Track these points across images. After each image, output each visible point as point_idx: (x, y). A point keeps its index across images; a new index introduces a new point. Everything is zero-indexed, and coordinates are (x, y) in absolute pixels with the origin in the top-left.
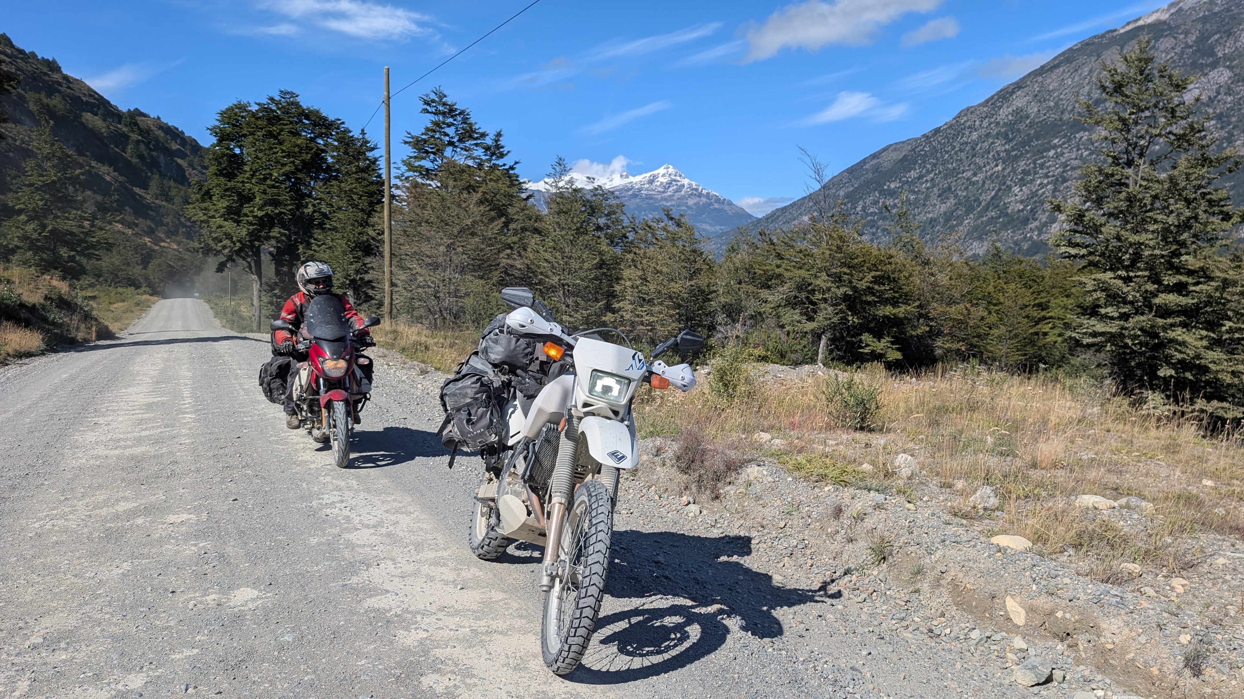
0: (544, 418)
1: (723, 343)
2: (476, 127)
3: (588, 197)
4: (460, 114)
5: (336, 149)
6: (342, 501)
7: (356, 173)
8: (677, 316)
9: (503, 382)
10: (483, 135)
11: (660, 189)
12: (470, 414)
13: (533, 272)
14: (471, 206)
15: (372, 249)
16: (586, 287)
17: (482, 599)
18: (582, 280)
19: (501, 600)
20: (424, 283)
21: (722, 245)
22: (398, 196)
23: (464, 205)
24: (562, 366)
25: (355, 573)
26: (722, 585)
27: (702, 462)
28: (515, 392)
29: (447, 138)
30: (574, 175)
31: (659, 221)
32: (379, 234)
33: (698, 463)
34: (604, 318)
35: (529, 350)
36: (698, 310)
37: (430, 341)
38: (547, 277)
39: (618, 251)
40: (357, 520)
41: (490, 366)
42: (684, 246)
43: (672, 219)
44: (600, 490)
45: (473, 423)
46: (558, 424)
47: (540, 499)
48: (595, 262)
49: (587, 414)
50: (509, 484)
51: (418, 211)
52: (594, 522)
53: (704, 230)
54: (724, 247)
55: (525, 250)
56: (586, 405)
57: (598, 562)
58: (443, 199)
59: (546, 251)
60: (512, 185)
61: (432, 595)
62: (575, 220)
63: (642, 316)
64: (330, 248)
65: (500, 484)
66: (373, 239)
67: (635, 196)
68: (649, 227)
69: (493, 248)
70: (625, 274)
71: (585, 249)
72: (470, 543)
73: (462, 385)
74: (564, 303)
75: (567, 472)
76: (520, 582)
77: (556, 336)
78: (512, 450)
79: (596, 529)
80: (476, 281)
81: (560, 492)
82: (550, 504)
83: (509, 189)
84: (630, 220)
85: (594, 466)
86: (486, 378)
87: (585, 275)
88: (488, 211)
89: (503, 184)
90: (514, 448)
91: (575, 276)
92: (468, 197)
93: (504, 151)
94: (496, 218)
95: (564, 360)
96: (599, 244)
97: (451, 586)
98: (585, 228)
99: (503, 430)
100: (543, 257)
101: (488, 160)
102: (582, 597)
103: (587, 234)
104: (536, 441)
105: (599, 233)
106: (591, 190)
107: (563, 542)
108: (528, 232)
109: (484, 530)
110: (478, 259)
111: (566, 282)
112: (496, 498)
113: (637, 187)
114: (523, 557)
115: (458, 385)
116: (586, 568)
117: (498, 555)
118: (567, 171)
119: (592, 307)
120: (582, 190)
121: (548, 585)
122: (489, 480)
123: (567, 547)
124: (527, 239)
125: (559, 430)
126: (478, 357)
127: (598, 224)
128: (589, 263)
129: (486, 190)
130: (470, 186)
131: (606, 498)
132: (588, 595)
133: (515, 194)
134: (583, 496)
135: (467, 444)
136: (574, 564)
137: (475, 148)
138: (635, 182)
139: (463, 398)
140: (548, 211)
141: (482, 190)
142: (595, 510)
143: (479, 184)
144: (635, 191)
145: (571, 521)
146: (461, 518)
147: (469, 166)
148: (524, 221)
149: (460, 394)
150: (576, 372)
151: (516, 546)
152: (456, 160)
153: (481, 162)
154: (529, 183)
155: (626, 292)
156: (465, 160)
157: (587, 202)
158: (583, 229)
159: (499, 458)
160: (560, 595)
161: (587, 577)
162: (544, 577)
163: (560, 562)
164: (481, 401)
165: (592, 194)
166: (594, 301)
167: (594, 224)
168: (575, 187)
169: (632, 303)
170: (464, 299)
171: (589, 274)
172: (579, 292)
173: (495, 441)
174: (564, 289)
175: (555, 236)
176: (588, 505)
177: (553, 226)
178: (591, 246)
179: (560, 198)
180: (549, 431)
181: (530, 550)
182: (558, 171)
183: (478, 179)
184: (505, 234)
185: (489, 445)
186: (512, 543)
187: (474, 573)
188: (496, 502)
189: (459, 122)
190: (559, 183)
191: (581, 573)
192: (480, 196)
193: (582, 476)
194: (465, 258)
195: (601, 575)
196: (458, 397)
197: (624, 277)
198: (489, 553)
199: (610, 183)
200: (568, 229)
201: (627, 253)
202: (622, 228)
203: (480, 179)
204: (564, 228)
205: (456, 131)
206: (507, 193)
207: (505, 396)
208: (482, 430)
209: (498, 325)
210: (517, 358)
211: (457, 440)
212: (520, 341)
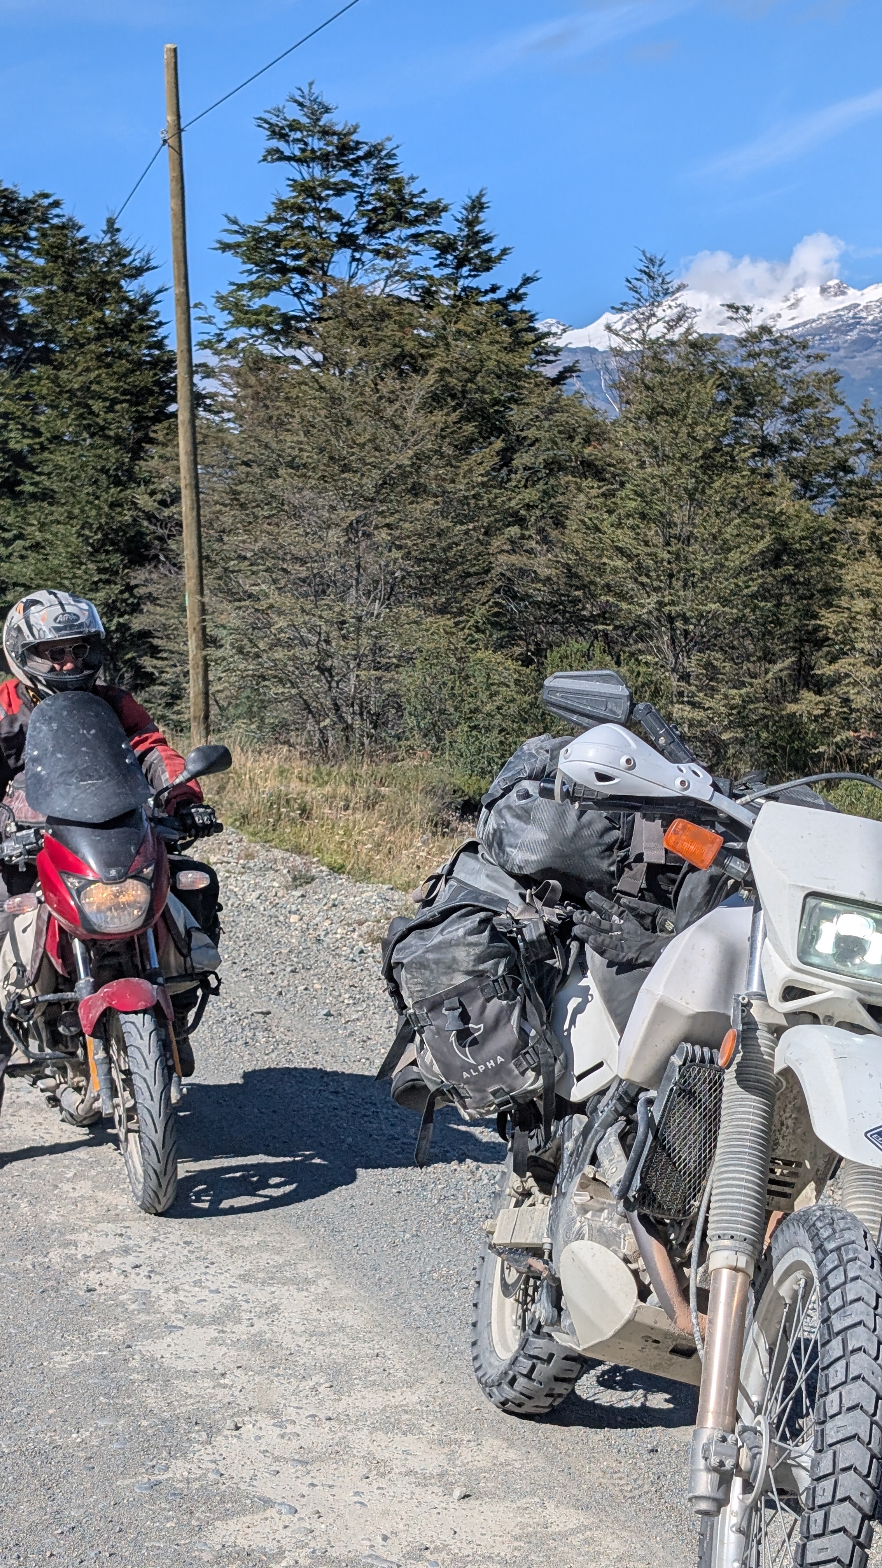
0: (674, 1030)
2: (413, 188)
3: (734, 361)
4: (369, 155)
5: (44, 276)
6: (126, 1251)
7: (98, 338)
9: (548, 925)
10: (434, 210)
12: (465, 1017)
13: (583, 587)
14: (409, 413)
15: (148, 546)
16: (737, 621)
17: (523, 1526)
18: (725, 601)
19: (573, 1532)
20: (290, 633)
22: (212, 396)
23: (389, 412)
24: (714, 881)
25: (178, 1451)
28: (582, 952)
29: (336, 227)
30: (685, 298)
32: (163, 503)
34: (792, 708)
35: (616, 834)
37: (314, 793)
38: (622, 596)
39: (826, 510)
40: (168, 1303)
41: (512, 882)
44: (848, 1236)
45: (474, 1042)
46: (715, 1045)
47: (671, 1252)
48: (761, 546)
49: (795, 1018)
50: (584, 1210)
51: (268, 436)
52: (838, 1324)
55: (559, 524)
56: (791, 992)
57: (855, 1437)
58: (335, 400)
59: (619, 525)
60: (517, 344)
61: (385, 1513)
62: (700, 431)
64: (36, 547)
65: (556, 1208)
66: (150, 517)
67: (865, 344)
69: (471, 526)
70: (849, 577)
71: (729, 512)
72: (477, 1370)
73: (440, 938)
74: (674, 670)
75: (747, 1181)
76: (620, 1478)
77: (697, 801)
78: (584, 1113)
79: (844, 1343)
80: (429, 619)
81: (732, 1237)
82: (701, 1269)
83: (510, 355)
84: (856, 420)
85: (821, 1163)
86: (503, 916)
87: (732, 586)
88: (454, 423)
89: (492, 343)
90: (588, 1110)
91: (703, 591)
92: (398, 387)
93: (492, 250)
94: (476, 440)
95: (723, 866)
96: (770, 494)
97: (435, 1489)
98: (728, 453)
99: (556, 1059)
100: (613, 541)
101: (448, 277)
102: (813, 1532)
103: (734, 469)
104: (652, 1093)
105: (770, 463)
106: (739, 341)
107: (747, 1377)
108: (566, 474)
109: (515, 1334)
110: (431, 560)
111: (678, 609)
112: (547, 1247)
113: (870, 318)
114: (622, 1409)
115: (430, 938)
116: (820, 1451)
117: (556, 1404)
118: (671, 290)
119: (755, 678)
120: (716, 342)
121: (712, 1495)
122: (521, 1194)
123: (759, 1390)
124: (563, 493)
125: (721, 1062)
126: (477, 859)
127: (764, 438)
128: (742, 553)
129: (446, 362)
130: (404, 357)
131: (866, 1256)
132: (831, 1528)
133: (527, 367)
134: (798, 1249)
135: (462, 1098)
136: (783, 1438)
137: (413, 248)
138: (863, 304)
139: (445, 974)
140: (620, 409)
141: (437, 363)
142: (839, 1291)
143: (427, 347)
144: (868, 331)
145: (765, 1319)
146: (445, 1297)
147: (399, 298)
148: (555, 443)
149: (437, 962)
150: (757, 898)
151: (598, 1377)
152: (361, 287)
153: (431, 286)
154: (564, 331)
155: (855, 630)
156: (386, 283)
157: (731, 378)
158: (722, 455)
159: (548, 1137)
160: (744, 1524)
161: (825, 1476)
162: (700, 1470)
163: (741, 1433)
164: (494, 981)
165: (743, 352)
166: (760, 659)
167: (753, 437)
168: (695, 335)
169: (872, 661)
170: (397, 673)
171: (744, 582)
172: (716, 636)
173: (534, 1091)
174: (673, 629)
175: (644, 479)
176: (815, 1275)
177: (637, 453)
178: (748, 503)
179: (653, 372)
180: (689, 1067)
181: (641, 1391)
182: (645, 295)
183: (423, 333)
184: (502, 482)
185: (520, 1101)
186: (587, 1371)
187: (493, 1454)
188: (546, 1257)
189: (367, 178)
190: (649, 326)
191: (808, 1465)
192: (431, 382)
193: (787, 1190)
194: (397, 559)
195: (865, 1472)
196: (432, 971)
197: (847, 586)
198: (529, 1398)
199: (793, 313)
200: (681, 460)
201: (852, 517)
202: (835, 445)
203: (429, 334)
204: (668, 457)
205: (360, 204)
206: (504, 368)
207: (557, 965)
208: (500, 1059)
209: (532, 771)
210: (584, 858)
211: (432, 1088)
212: (590, 814)
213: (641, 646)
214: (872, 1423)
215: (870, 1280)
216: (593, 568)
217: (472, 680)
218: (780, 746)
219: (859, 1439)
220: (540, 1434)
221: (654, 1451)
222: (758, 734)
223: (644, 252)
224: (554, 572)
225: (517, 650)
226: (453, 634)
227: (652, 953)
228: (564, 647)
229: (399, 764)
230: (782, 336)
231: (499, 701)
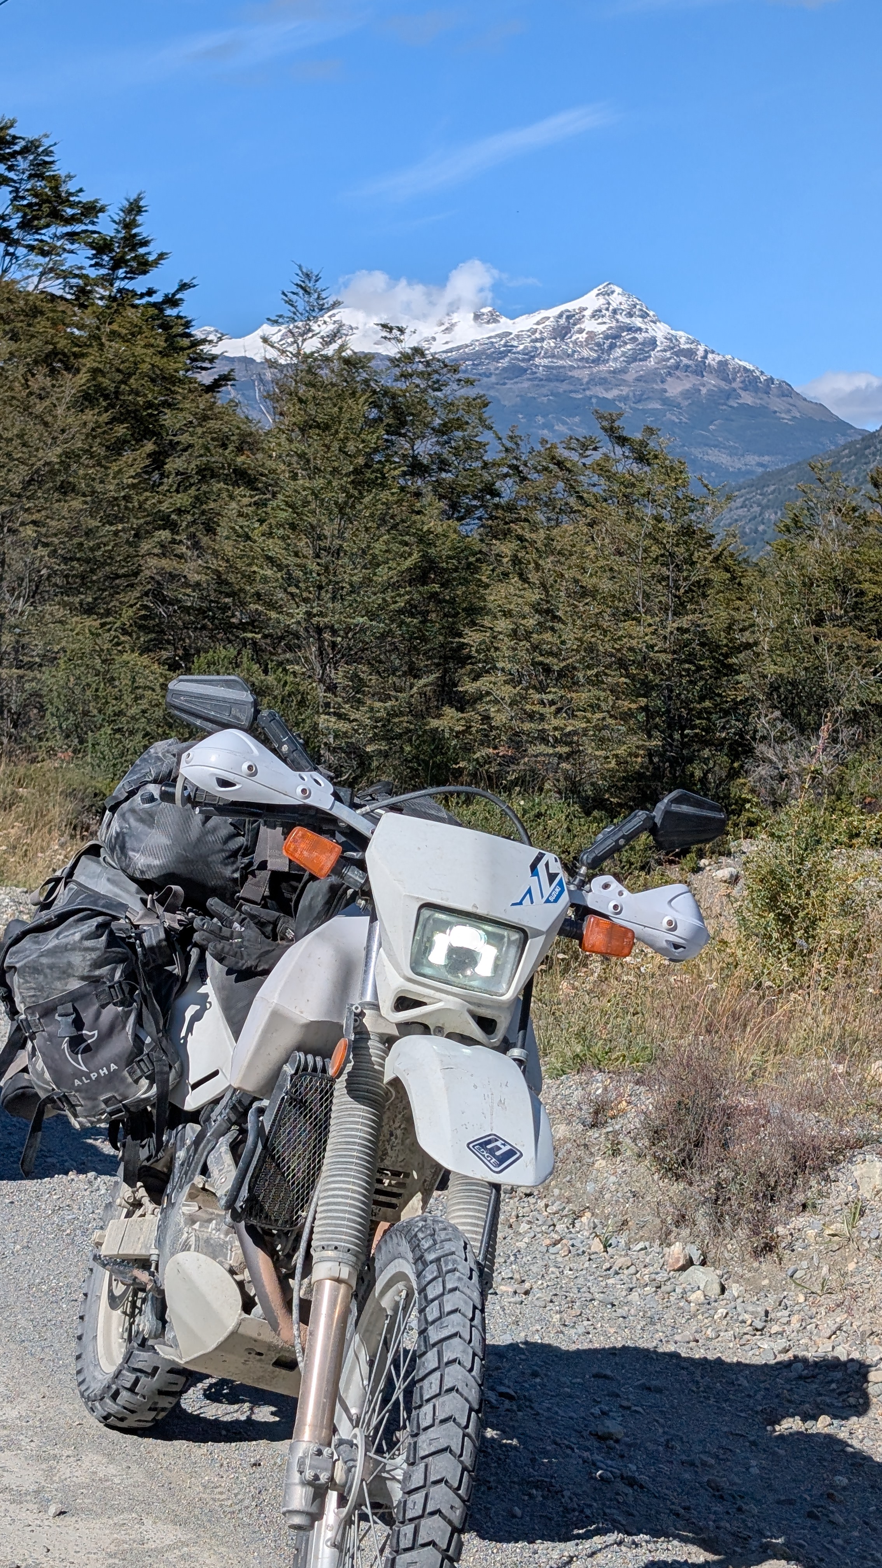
0: (287, 1038)
1: (773, 792)
2: (71, 186)
3: (387, 381)
4: (25, 151)
8: (642, 717)
9: (168, 931)
10: (91, 210)
11: (585, 353)
12: (78, 1024)
13: (233, 594)
14: (60, 411)
16: (383, 636)
17: (119, 1543)
18: (372, 615)
19: (170, 1548)
21: (764, 508)
23: (39, 408)
24: (334, 890)
26: (791, 1502)
27: (725, 1146)
28: (202, 960)
30: (343, 315)
31: (585, 446)
33: (712, 1148)
34: (434, 723)
35: (241, 840)
36: (702, 699)
38: (272, 605)
39: (472, 530)
41: (134, 887)
42: (658, 519)
43: (622, 441)
44: (448, 1247)
45: (88, 1049)
46: (327, 1054)
47: (277, 1263)
48: (408, 563)
49: (406, 1028)
50: (191, 1220)
52: (434, 1335)
53: (713, 467)
54: (771, 516)
55: (210, 530)
56: (403, 1003)
57: (447, 1449)
59: (270, 535)
60: (172, 348)
62: (351, 447)
63: (542, 718)
65: (165, 1218)
67: (516, 372)
68: (560, 464)
69: (120, 527)
70: (492, 598)
71: (378, 528)
72: (80, 1384)
73: (55, 942)
74: (321, 681)
75: (354, 1191)
76: (221, 1493)
77: (318, 810)
78: (198, 1122)
79: (440, 1355)
80: (75, 619)
81: (336, 1248)
82: (306, 1280)
83: (165, 360)
84: (503, 445)
85: (428, 1173)
86: (122, 921)
87: (380, 601)
88: (107, 424)
89: (146, 346)
90: (202, 1118)
91: (351, 605)
92: (49, 384)
93: (149, 253)
94: (129, 442)
95: (341, 876)
96: (418, 513)
97: (31, 1506)
98: (378, 470)
99: (171, 1067)
100: (263, 550)
101: (103, 278)
102: (402, 1546)
103: (384, 486)
104: (265, 1103)
105: (419, 483)
106: (392, 360)
107: (347, 1389)
108: (219, 482)
109: (120, 1346)
110: (78, 560)
111: (326, 620)
112: (154, 1258)
113: (521, 347)
114: (227, 1422)
115: (46, 941)
116: (413, 1464)
117: (159, 1417)
118: (326, 306)
119: (401, 692)
120: (370, 360)
121: (306, 1509)
122: (132, 1204)
123: (358, 1403)
124: (215, 500)
125: (331, 1072)
126: (99, 862)
127: (414, 457)
128: (389, 568)
129: (100, 362)
130: (56, 354)
131: (464, 1267)
132: (420, 1541)
133: (181, 372)
134: (400, 1260)
135: (72, 1107)
136: (380, 1451)
137: (68, 246)
138: (515, 332)
139: (59, 979)
140: (274, 421)
141: (89, 363)
142: (436, 1302)
143: (80, 346)
144: (518, 359)
145: (366, 1331)
146: (53, 1310)
147: (52, 295)
148: (207, 449)
149: (51, 967)
150: (374, 909)
151: (205, 1390)
152: (14, 282)
153: (86, 285)
154: (220, 339)
155: (497, 649)
156: (40, 280)
157: (384, 396)
158: (373, 472)
159: (160, 1145)
160: (339, 1538)
161: (417, 1489)
162: (295, 1484)
163: (337, 1446)
164: (110, 987)
165: (397, 371)
166: (405, 674)
167: (404, 456)
168: (349, 352)
169: (512, 680)
170: (40, 672)
171: (392, 597)
172: (363, 650)
173: (148, 1099)
174: (321, 640)
175: (296, 491)
176: (415, 1286)
177: (290, 465)
178: (398, 520)
179: (306, 385)
180: (301, 1076)
181: (247, 1404)
182: (300, 308)
183: (77, 332)
184: (153, 486)
185: (132, 1109)
186: (195, 1385)
187: (93, 1469)
188: (152, 1269)
189: (23, 173)
190: (304, 340)
191: (400, 1478)
192: (83, 381)
193: (394, 1201)
194: (43, 557)
195: (456, 1485)
196: (46, 976)
197: (490, 606)
198: (132, 1412)
199: (447, 337)
200: (331, 473)
201: (497, 539)
202: (483, 468)
203: (82, 333)
204: (320, 470)
205: (15, 199)
206: (158, 372)
207: (176, 971)
208: (113, 1067)
209: (158, 774)
210: (208, 864)
211: (43, 1095)
212: (215, 820)
213: (288, 655)
214: (464, 1436)
215: (468, 1291)
216: (244, 576)
217: (117, 683)
218: (423, 761)
219: (451, 1452)
220: (142, 1449)
221: (257, 1464)
222: (401, 748)
223: (300, 267)
224: (204, 578)
225: (165, 654)
226: (98, 635)
227: (271, 962)
228: (211, 652)
229: (39, 765)
230: (434, 358)
231: (144, 704)
